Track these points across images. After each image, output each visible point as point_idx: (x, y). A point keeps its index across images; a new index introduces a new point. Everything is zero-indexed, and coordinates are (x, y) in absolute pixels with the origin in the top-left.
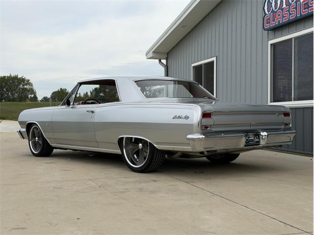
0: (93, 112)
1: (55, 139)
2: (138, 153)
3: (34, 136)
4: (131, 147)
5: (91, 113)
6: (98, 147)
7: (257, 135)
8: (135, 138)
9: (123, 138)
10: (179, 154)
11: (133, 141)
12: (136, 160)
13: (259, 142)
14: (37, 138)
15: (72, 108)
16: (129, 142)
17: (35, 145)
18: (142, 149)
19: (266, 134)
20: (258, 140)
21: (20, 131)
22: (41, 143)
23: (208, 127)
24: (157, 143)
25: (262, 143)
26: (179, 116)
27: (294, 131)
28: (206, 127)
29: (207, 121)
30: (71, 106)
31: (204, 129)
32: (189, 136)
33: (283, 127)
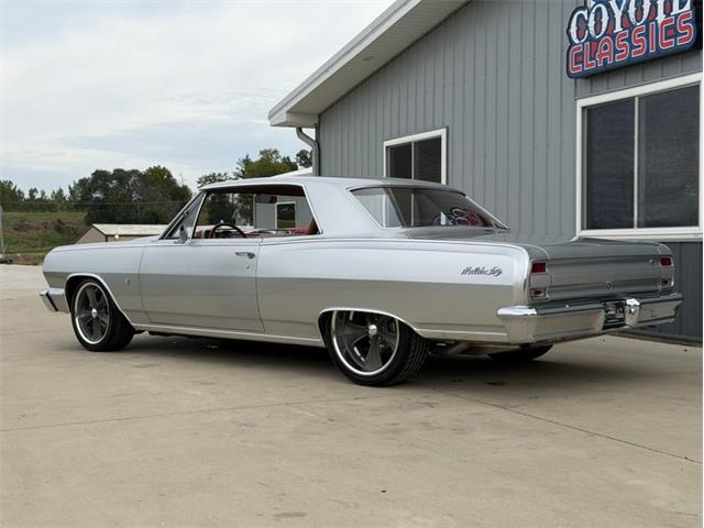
0: (251, 256)
1: (146, 312)
2: (364, 344)
3: (86, 305)
4: (348, 331)
5: (246, 258)
6: (264, 332)
7: (621, 306)
8: (356, 313)
9: (332, 312)
10: (462, 346)
11: (351, 318)
12: (358, 358)
13: (622, 320)
14: (94, 311)
15: (190, 245)
16: (343, 322)
17: (89, 325)
18: (376, 336)
19: (638, 304)
20: (621, 316)
21: (47, 294)
22: (107, 321)
23: (540, 292)
24: (420, 325)
25: (630, 321)
26: (477, 269)
27: (680, 296)
28: (537, 292)
29: (541, 280)
30: (188, 241)
31: (535, 296)
32: (502, 312)
33: (660, 287)
